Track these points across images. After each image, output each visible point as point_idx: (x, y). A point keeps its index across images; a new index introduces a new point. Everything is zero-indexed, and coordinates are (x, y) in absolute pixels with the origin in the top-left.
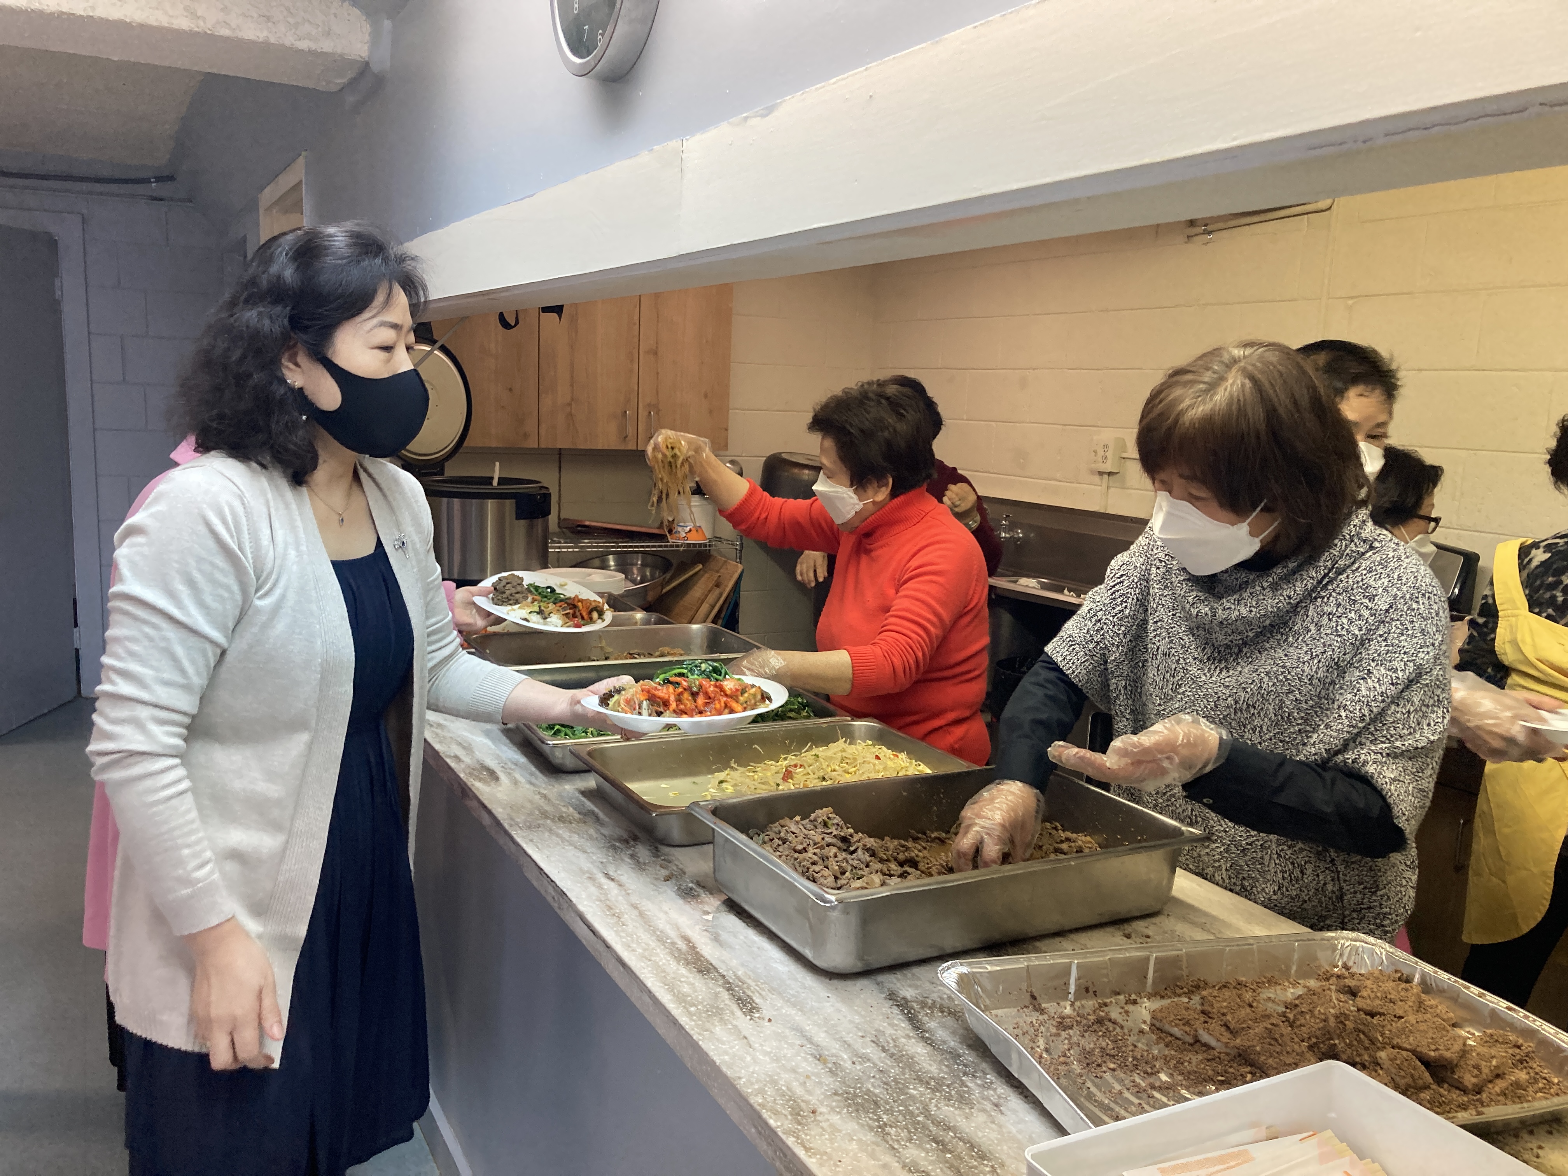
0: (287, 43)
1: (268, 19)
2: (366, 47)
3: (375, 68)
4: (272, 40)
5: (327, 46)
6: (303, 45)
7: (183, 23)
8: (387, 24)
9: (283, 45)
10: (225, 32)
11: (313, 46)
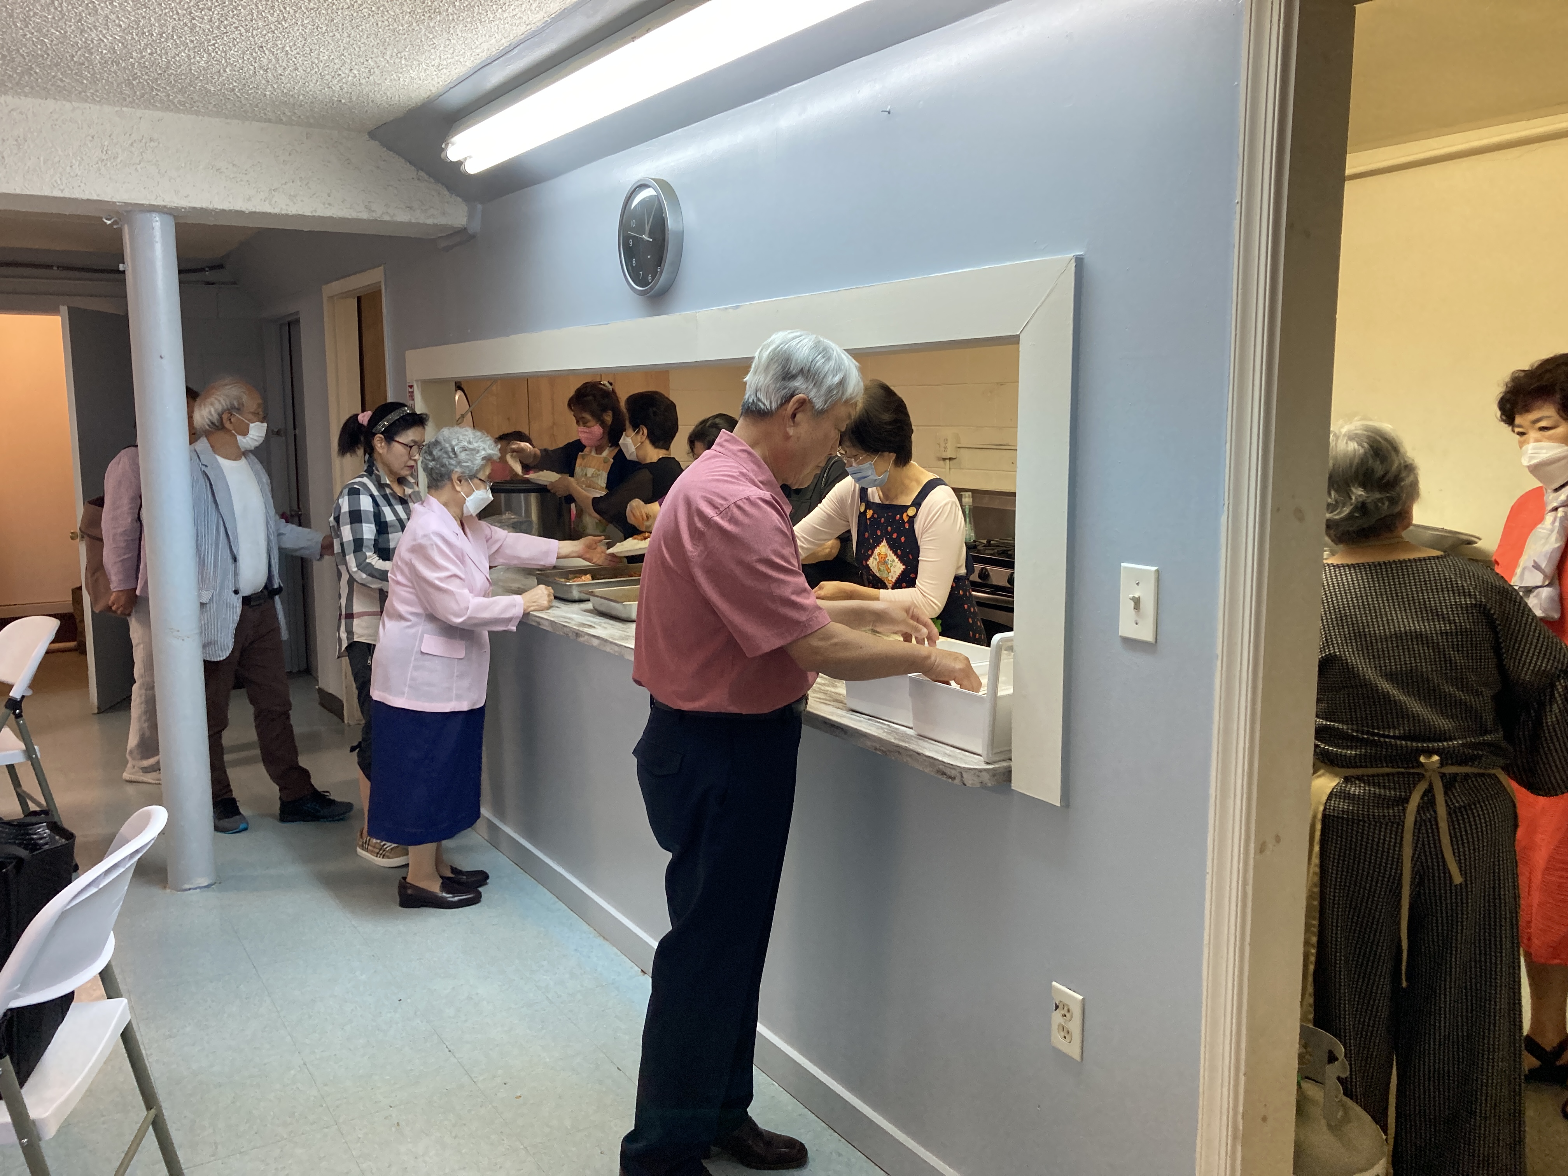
0: (421, 222)
1: (411, 208)
2: (465, 219)
3: (471, 231)
4: (413, 221)
5: (442, 221)
6: (430, 221)
7: (365, 216)
8: (479, 207)
9: (419, 223)
10: (387, 218)
11: (436, 222)
